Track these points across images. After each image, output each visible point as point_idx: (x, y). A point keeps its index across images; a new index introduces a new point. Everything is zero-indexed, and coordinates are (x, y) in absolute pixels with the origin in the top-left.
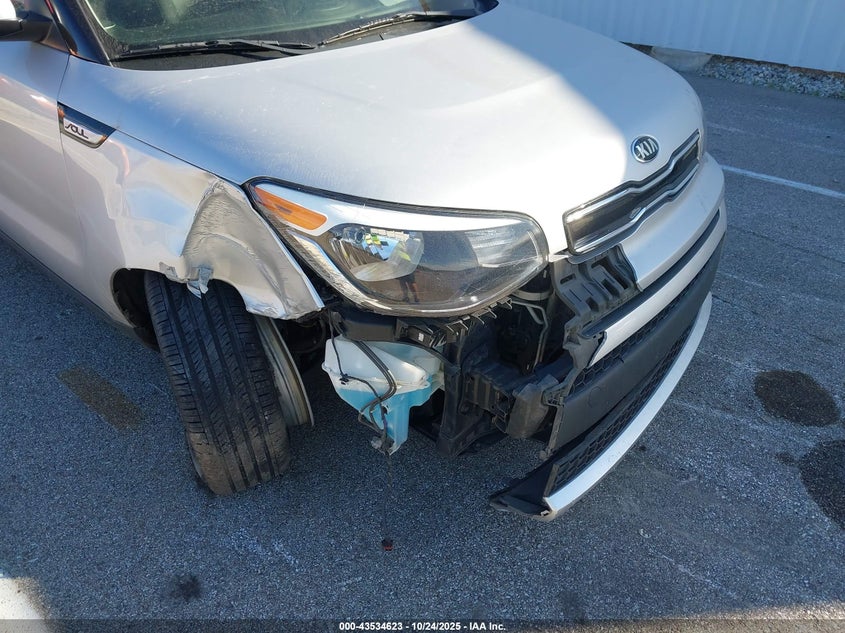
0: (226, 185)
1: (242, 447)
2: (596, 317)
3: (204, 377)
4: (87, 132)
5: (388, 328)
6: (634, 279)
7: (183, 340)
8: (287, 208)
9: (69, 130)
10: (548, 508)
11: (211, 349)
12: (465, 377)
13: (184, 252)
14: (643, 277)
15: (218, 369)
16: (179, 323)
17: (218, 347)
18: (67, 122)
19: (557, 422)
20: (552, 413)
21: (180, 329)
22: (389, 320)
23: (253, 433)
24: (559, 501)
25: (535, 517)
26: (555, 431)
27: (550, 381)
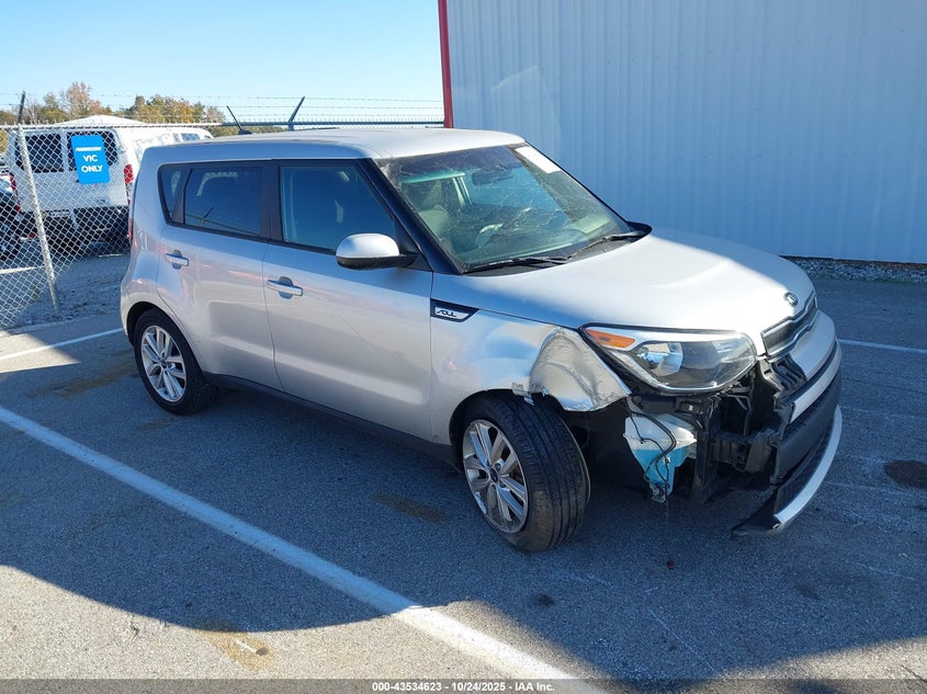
0: (565, 330)
1: (565, 502)
2: (788, 393)
3: (543, 453)
4: (455, 313)
5: (670, 404)
6: (803, 373)
7: (527, 430)
8: (607, 338)
9: (441, 314)
10: (779, 522)
11: (544, 436)
12: (711, 440)
13: (531, 374)
14: (809, 372)
15: (550, 448)
16: (522, 422)
17: (548, 435)
18: (437, 309)
19: (778, 457)
20: (774, 451)
21: (524, 426)
22: (672, 399)
23: (572, 492)
24: (786, 515)
25: (769, 532)
26: (778, 463)
27: (769, 432)
